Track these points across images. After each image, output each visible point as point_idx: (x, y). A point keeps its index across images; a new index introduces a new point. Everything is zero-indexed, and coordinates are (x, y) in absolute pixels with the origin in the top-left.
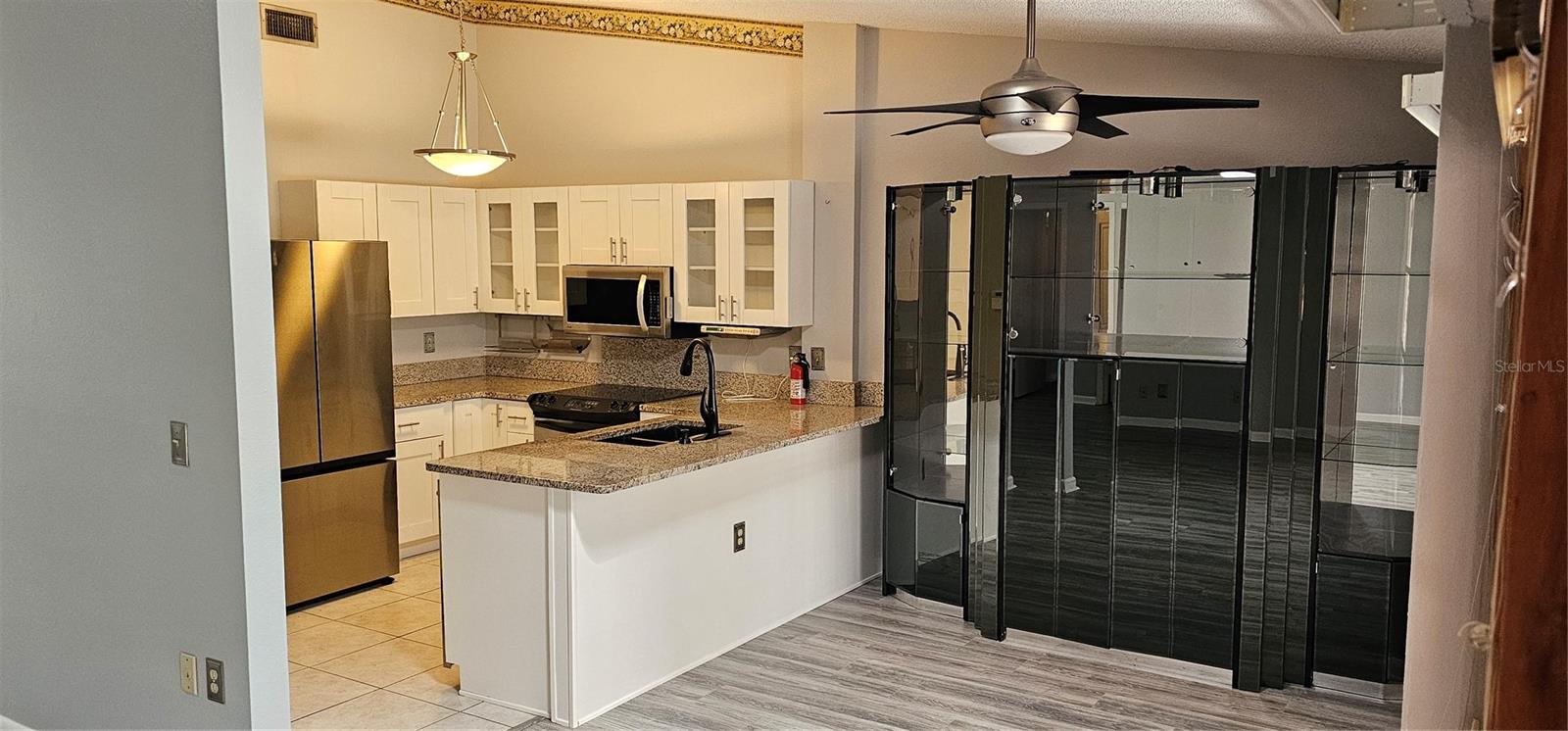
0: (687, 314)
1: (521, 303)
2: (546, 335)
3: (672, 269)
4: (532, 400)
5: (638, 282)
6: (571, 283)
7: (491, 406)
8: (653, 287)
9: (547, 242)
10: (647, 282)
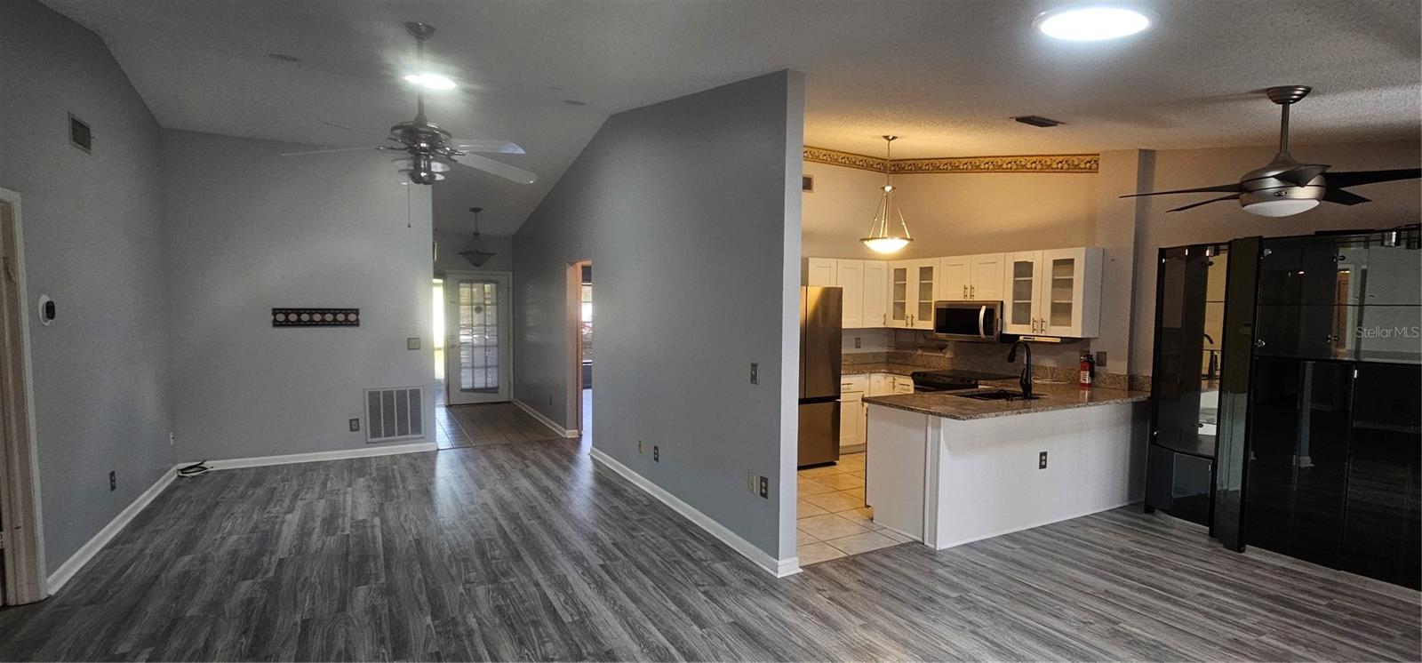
0: (1011, 329)
1: (909, 322)
2: (921, 341)
3: (1002, 302)
4: (913, 376)
5: (980, 310)
6: (938, 311)
7: (890, 378)
8: (990, 313)
9: (926, 289)
10: (986, 310)
